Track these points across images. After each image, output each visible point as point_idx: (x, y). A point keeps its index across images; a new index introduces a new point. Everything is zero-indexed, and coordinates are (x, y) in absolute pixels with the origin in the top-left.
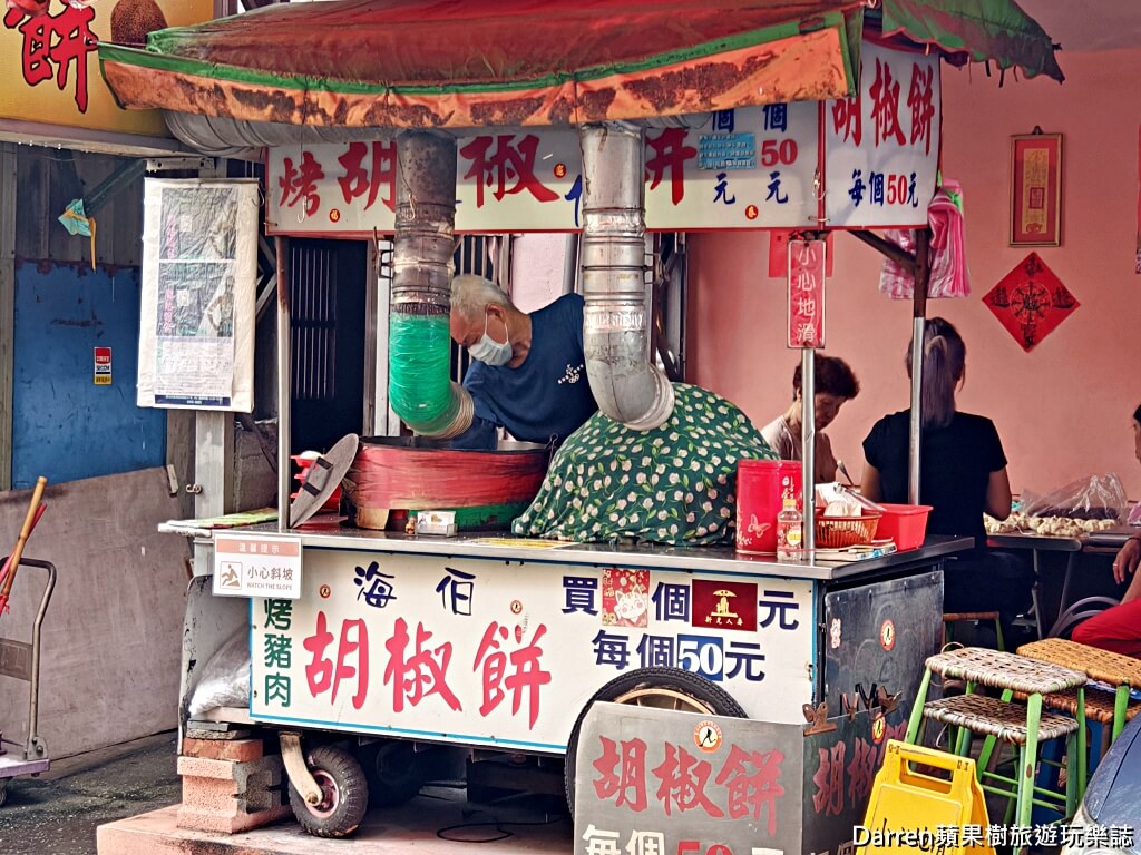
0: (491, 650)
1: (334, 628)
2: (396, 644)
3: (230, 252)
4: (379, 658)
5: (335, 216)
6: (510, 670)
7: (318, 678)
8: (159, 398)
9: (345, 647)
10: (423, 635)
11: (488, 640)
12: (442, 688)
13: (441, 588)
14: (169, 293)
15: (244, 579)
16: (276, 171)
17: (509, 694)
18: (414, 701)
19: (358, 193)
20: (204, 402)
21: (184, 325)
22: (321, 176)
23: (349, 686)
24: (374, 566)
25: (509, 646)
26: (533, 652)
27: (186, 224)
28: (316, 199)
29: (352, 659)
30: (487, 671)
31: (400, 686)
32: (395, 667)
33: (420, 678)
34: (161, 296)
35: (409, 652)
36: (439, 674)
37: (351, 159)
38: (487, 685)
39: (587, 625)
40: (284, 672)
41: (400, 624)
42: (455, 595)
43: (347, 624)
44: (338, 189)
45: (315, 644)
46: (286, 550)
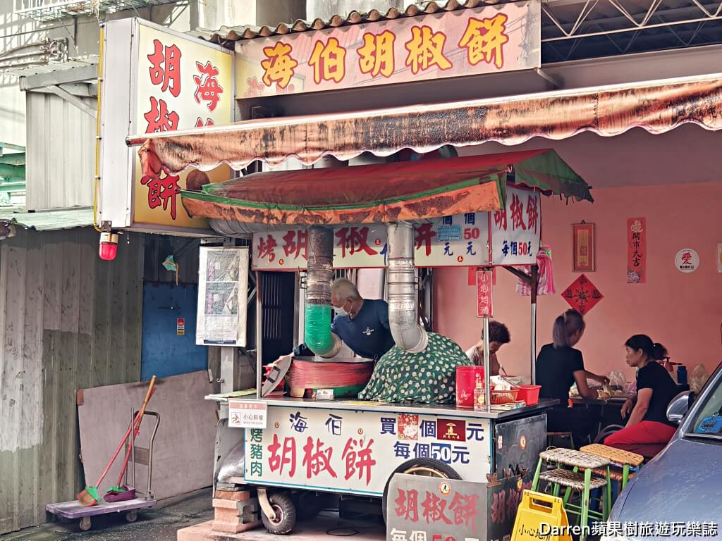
0: (349, 451)
1: (281, 441)
2: (308, 448)
3: (236, 278)
4: (301, 454)
5: (281, 262)
6: (358, 459)
7: (274, 463)
8: (205, 341)
9: (286, 450)
10: (319, 444)
11: (348, 446)
12: (328, 467)
13: (327, 423)
14: (210, 296)
15: (242, 419)
16: (256, 243)
17: (358, 470)
18: (316, 473)
19: (291, 252)
20: (225, 343)
21: (216, 309)
22: (276, 245)
23: (288, 467)
24: (298, 413)
25: (357, 449)
26: (368, 451)
27: (217, 266)
28: (273, 256)
29: (289, 455)
30: (348, 460)
31: (310, 467)
32: (308, 458)
33: (318, 463)
34: (207, 297)
35: (314, 452)
36: (327, 461)
37: (288, 238)
38: (348, 466)
39: (391, 439)
40: (259, 461)
41: (310, 439)
42: (333, 426)
43: (287, 439)
44: (283, 250)
45: (273, 448)
46: (260, 407)
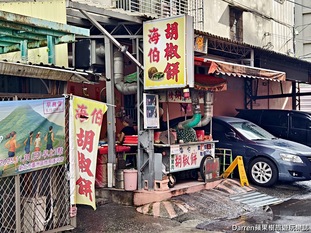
0: (192, 156)
1: (178, 157)
2: (184, 158)
3: (156, 105)
4: (182, 160)
5: (175, 100)
6: (194, 159)
7: (177, 165)
8: (148, 127)
9: (179, 159)
10: (186, 156)
11: (192, 155)
12: (188, 163)
13: (187, 149)
15: (174, 152)
17: (194, 162)
18: (185, 165)
19: (177, 97)
21: (150, 115)
22: (173, 95)
23: (180, 164)
24: (181, 148)
25: (194, 155)
26: (196, 156)
27: (150, 100)
28: (173, 98)
29: (180, 161)
30: (192, 159)
31: (184, 163)
32: (184, 161)
33: (186, 162)
34: (147, 111)
35: (185, 159)
36: (188, 161)
37: (176, 93)
38: (192, 161)
39: (200, 151)
40: (173, 165)
41: (184, 155)
42: (189, 150)
43: (179, 156)
44: (175, 97)
45: (176, 160)
46: (178, 147)
